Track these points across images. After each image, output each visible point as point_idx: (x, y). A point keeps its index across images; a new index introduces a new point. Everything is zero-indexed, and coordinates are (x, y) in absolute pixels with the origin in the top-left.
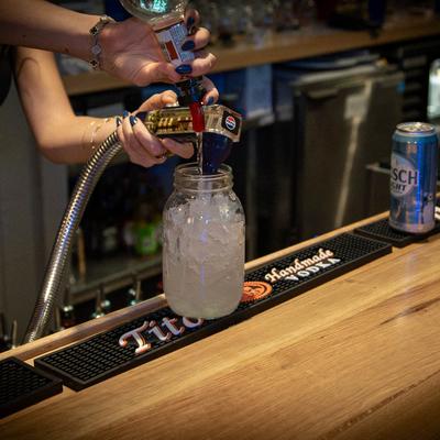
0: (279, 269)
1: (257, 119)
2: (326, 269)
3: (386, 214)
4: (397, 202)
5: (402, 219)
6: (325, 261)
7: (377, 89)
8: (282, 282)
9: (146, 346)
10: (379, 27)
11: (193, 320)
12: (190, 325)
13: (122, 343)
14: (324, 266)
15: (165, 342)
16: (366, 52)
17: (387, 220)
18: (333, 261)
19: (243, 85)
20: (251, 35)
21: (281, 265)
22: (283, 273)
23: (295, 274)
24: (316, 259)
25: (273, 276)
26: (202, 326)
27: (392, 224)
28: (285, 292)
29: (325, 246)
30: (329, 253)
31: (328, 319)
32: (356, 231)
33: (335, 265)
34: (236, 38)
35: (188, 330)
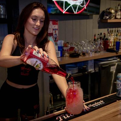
0: (91, 104)
1: (91, 72)
2: (102, 105)
3: (116, 93)
4: (118, 90)
5: (119, 94)
6: (101, 103)
7: (118, 65)
8: (92, 107)
9: (62, 120)
10: (118, 52)
11: (72, 115)
12: (71, 116)
13: (57, 119)
14: (101, 104)
15: (66, 119)
16: (115, 57)
17: (116, 94)
18: (103, 103)
19: (88, 64)
20: (89, 53)
21: (92, 103)
22: (92, 105)
23: (95, 106)
24: (100, 102)
25: (90, 106)
26: (74, 116)
27: (117, 95)
28: (92, 109)
29: (102, 100)
30: (103, 101)
31: (101, 115)
32: (109, 96)
33: (104, 104)
34: (86, 54)
35: (71, 117)
